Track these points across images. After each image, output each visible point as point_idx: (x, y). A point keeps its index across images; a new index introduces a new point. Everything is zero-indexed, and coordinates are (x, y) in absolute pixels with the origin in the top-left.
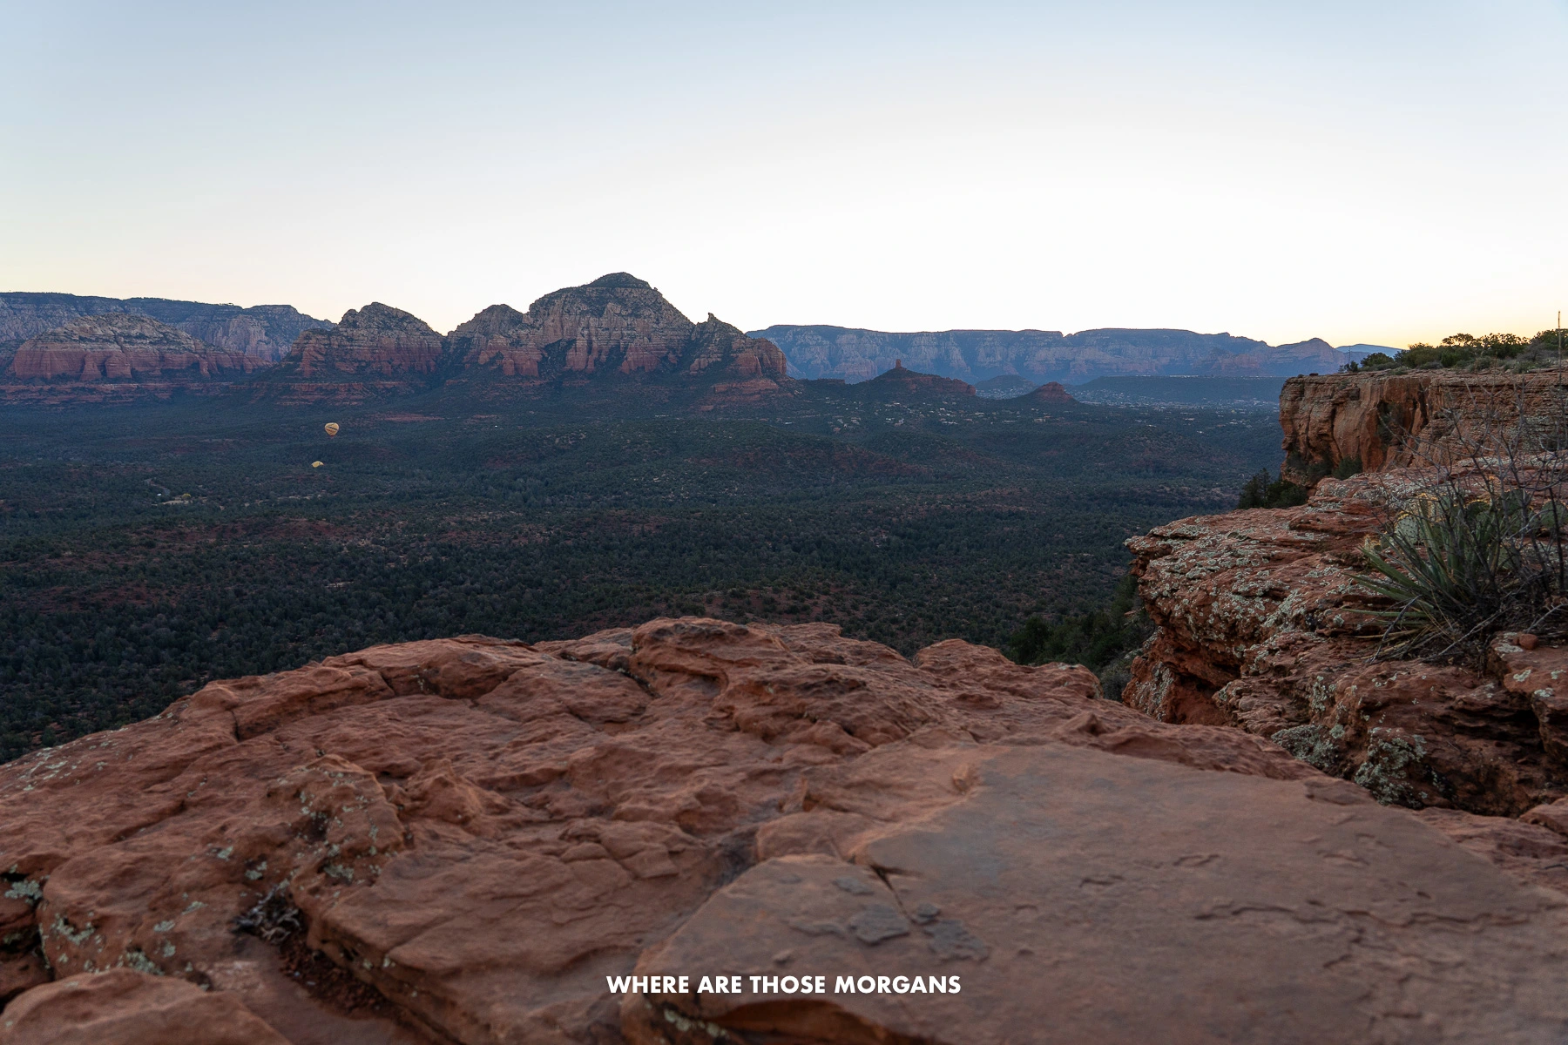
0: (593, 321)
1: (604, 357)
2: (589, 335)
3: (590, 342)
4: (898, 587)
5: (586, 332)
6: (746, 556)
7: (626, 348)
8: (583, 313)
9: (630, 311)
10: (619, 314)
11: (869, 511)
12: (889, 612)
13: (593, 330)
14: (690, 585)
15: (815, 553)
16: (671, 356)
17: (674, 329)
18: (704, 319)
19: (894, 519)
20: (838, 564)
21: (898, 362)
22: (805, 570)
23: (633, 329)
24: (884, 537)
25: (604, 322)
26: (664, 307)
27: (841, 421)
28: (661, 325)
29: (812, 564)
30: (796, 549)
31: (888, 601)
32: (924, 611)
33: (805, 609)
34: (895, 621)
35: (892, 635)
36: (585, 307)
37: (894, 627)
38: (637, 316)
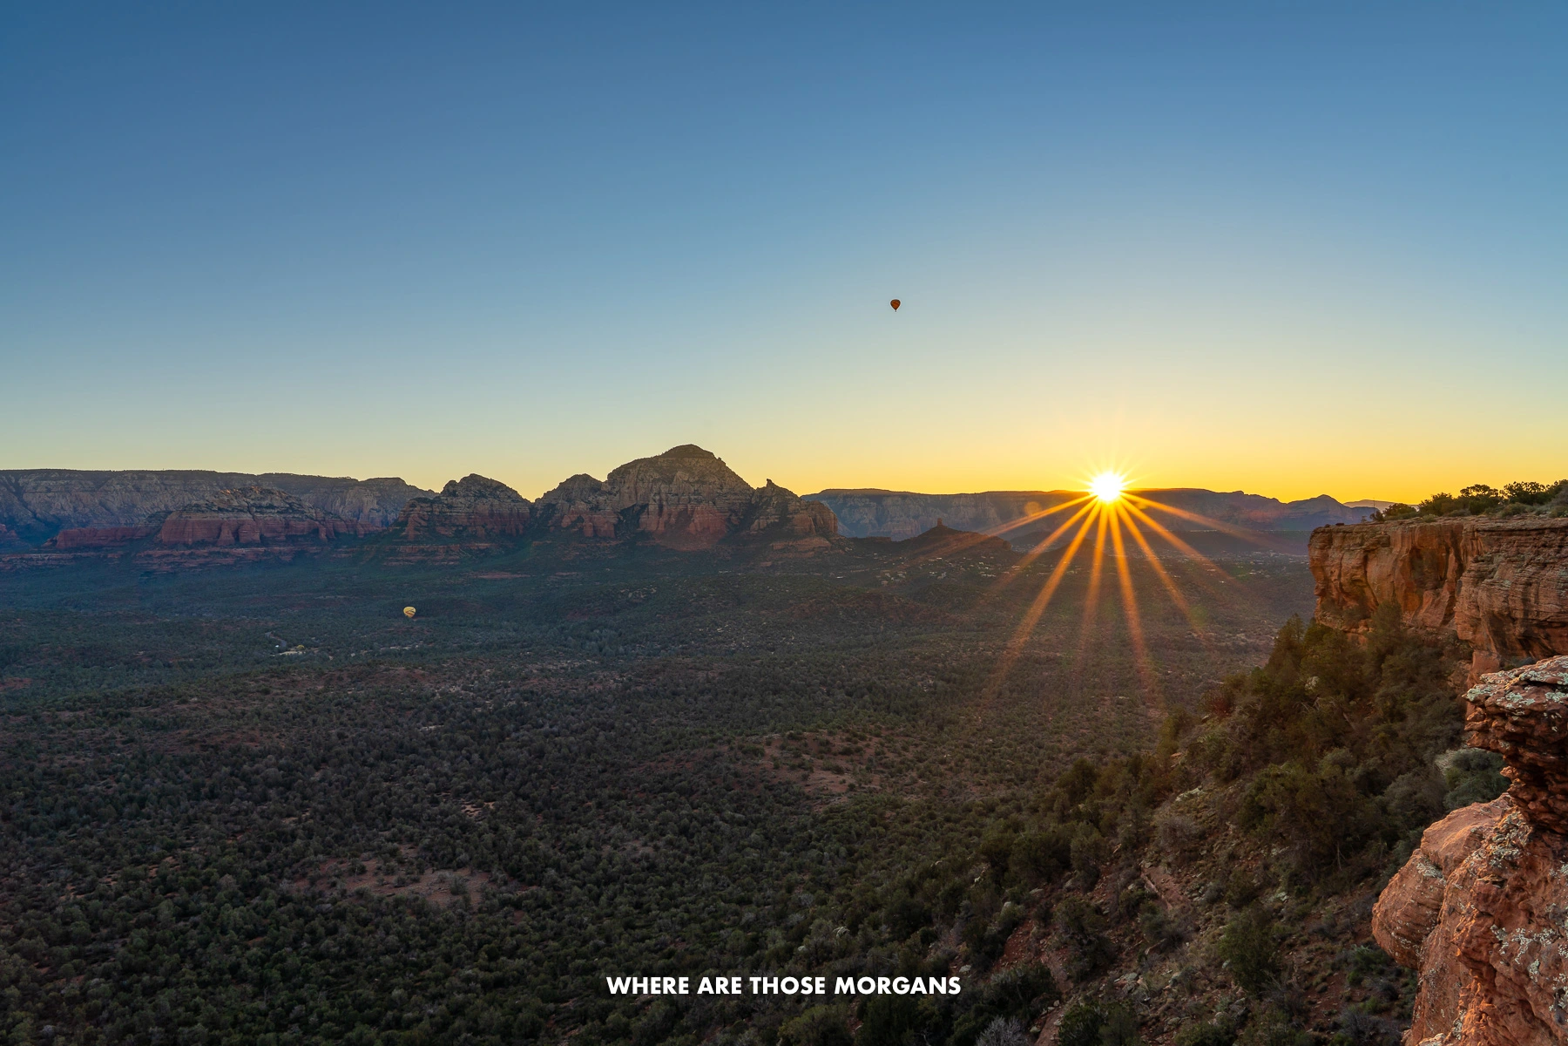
0: (664, 488)
1: (673, 520)
2: (660, 500)
3: (661, 507)
4: (946, 729)
5: (657, 497)
6: (802, 700)
7: (693, 511)
8: (655, 481)
9: (697, 478)
10: (687, 481)
11: (916, 658)
12: (937, 753)
13: (664, 496)
14: (750, 728)
15: (867, 697)
16: (733, 518)
17: (736, 494)
18: (764, 484)
19: (940, 665)
20: (888, 708)
21: (939, 521)
22: (857, 713)
23: (699, 494)
24: (931, 682)
25: (674, 488)
26: (727, 474)
27: (888, 575)
28: (725, 490)
29: (864, 707)
30: (849, 694)
31: (936, 743)
32: (970, 752)
33: (858, 750)
34: (943, 762)
35: (941, 775)
36: (657, 476)
37: (942, 768)
38: (703, 483)
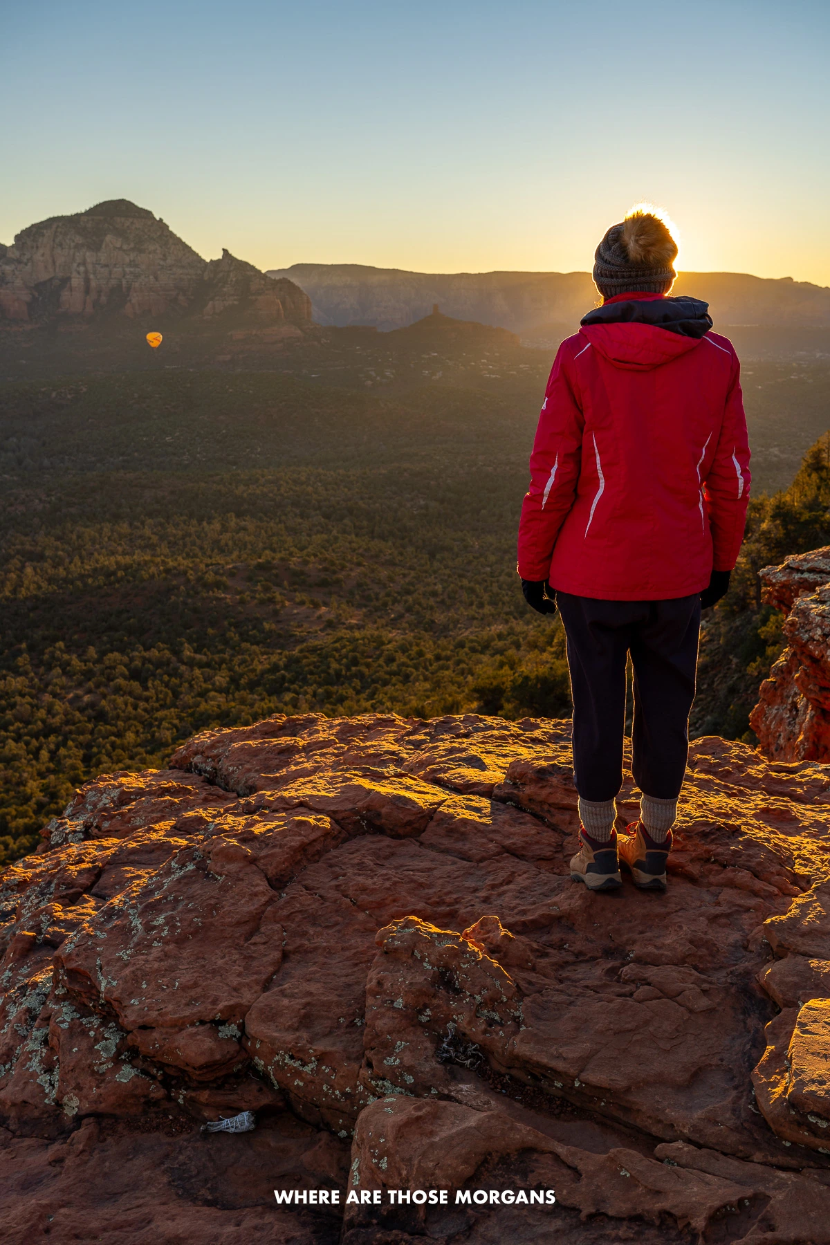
0: (90, 256)
1: (103, 299)
2: (86, 272)
3: (87, 281)
4: (438, 556)
5: (82, 269)
6: (272, 524)
7: (129, 289)
8: (77, 247)
9: (132, 245)
10: (120, 249)
11: (405, 474)
12: (428, 584)
13: (90, 267)
14: (210, 557)
15: (347, 521)
16: (181, 298)
17: (183, 267)
18: (218, 255)
19: (432, 483)
20: (372, 532)
21: (436, 307)
22: (336, 538)
23: (136, 266)
24: (422, 502)
25: (103, 257)
26: (171, 241)
27: (373, 374)
28: (169, 261)
29: (344, 532)
30: (327, 516)
31: (426, 572)
32: (465, 582)
33: (338, 582)
34: (434, 594)
35: (432, 608)
36: (79, 239)
37: (432, 601)
38: (141, 251)
